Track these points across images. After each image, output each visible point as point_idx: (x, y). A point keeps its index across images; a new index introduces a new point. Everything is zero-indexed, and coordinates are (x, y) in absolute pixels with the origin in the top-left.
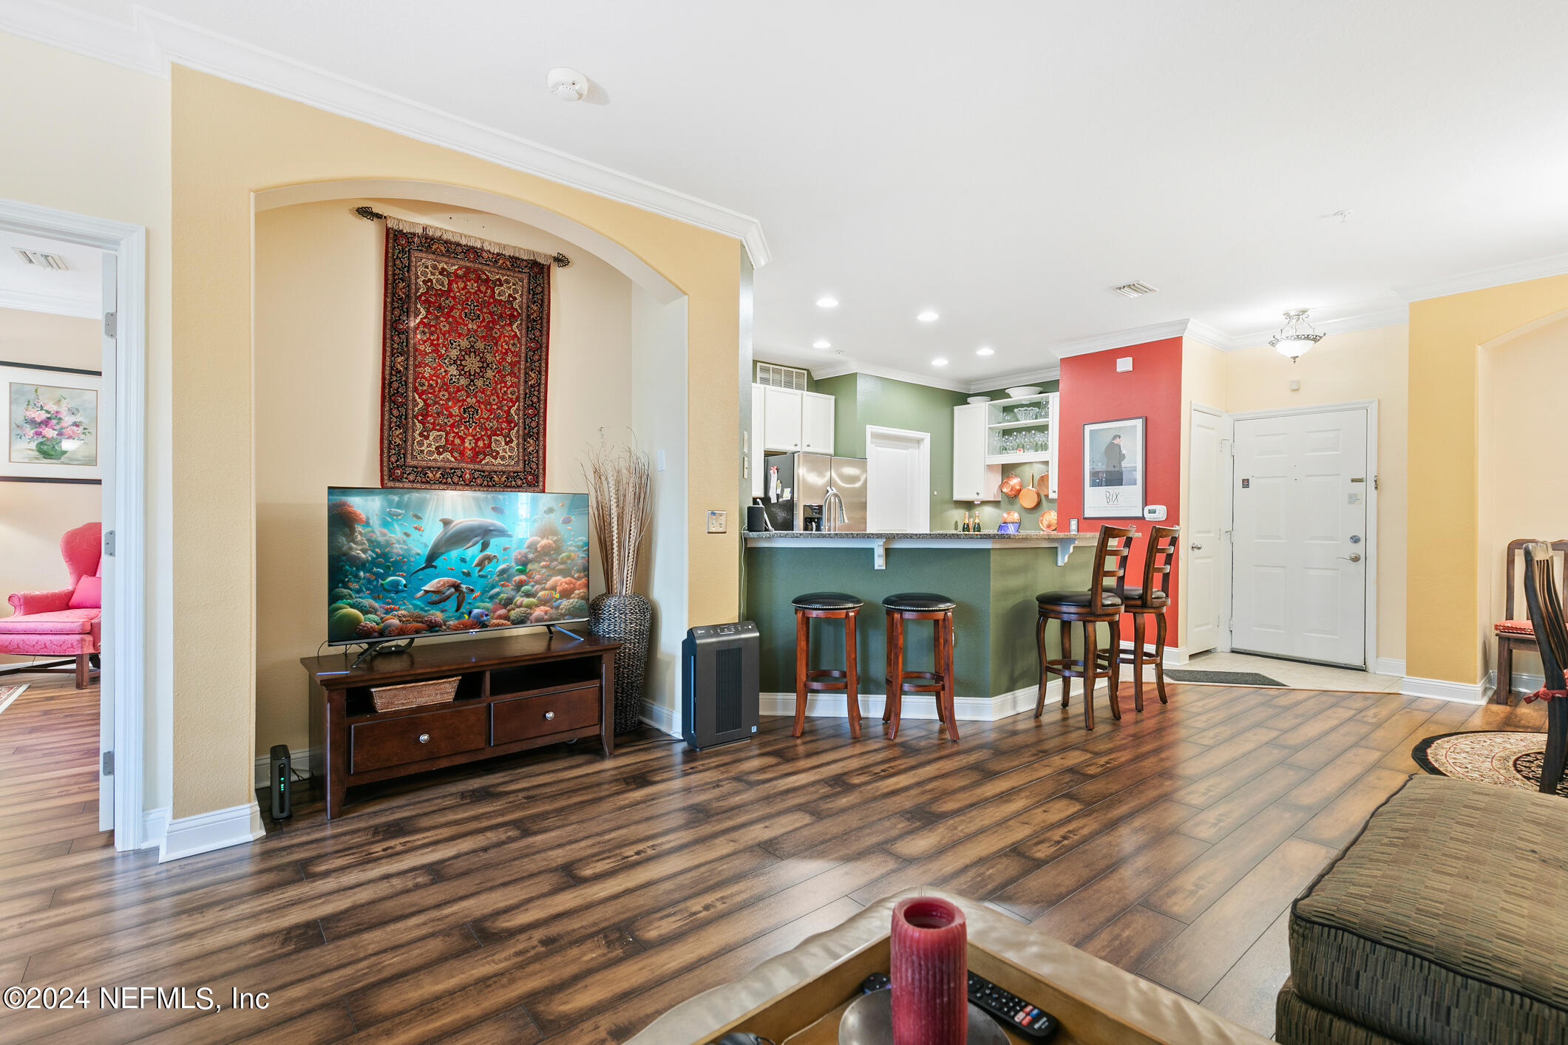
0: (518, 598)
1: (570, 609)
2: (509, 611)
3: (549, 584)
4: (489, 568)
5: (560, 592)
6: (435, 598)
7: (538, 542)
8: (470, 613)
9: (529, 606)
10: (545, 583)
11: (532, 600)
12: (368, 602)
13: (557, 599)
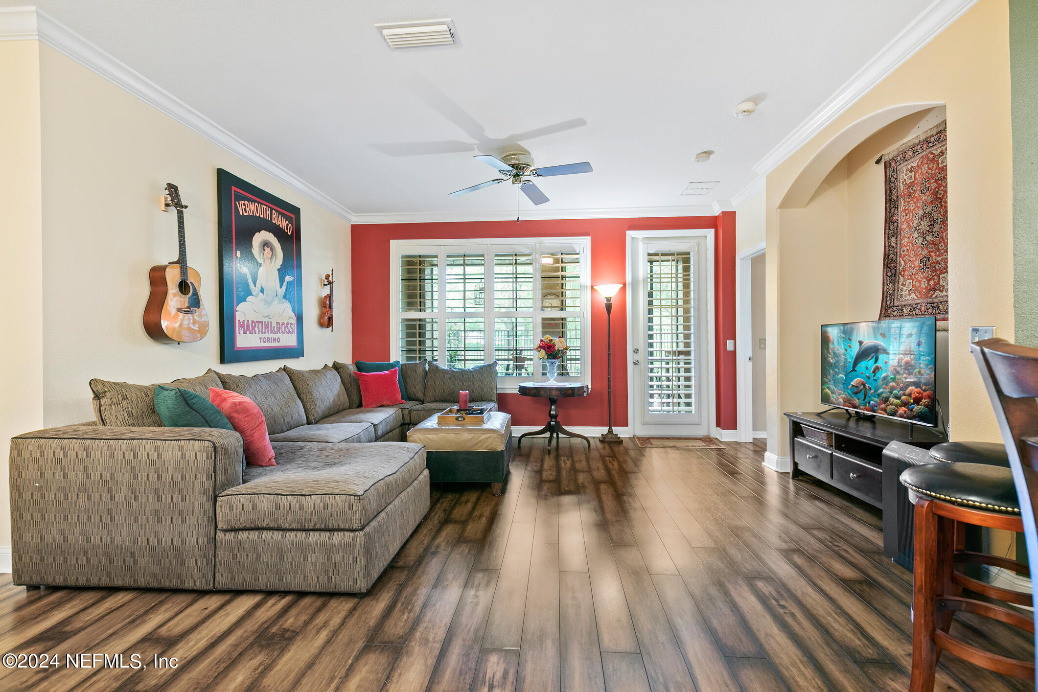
0: (891, 398)
1: (919, 412)
2: (887, 406)
3: (908, 391)
4: (878, 375)
5: (913, 399)
6: (855, 390)
7: (902, 359)
8: (869, 403)
9: (897, 405)
10: (906, 390)
11: (898, 401)
12: (832, 387)
13: (912, 404)
